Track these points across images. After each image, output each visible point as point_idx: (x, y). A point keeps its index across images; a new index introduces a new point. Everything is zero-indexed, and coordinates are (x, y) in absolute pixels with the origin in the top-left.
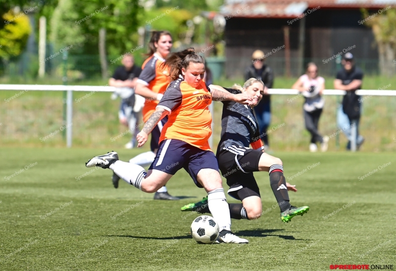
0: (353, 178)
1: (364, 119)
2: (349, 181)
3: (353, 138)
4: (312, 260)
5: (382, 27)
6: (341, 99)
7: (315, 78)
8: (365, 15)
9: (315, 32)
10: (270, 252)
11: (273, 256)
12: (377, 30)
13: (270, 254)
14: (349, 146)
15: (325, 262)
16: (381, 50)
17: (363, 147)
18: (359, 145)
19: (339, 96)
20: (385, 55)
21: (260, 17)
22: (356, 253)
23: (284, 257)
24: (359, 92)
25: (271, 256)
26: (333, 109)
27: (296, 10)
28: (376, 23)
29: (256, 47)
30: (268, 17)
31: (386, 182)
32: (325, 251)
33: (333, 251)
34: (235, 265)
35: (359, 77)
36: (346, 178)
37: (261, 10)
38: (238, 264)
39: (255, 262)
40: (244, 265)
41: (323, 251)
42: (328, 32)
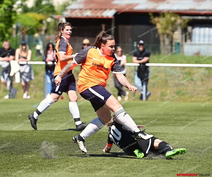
0: (144, 117)
1: (150, 81)
2: (141, 119)
3: (144, 93)
4: (118, 167)
5: (161, 24)
6: (137, 68)
7: (121, 55)
8: (152, 17)
9: (121, 27)
10: (93, 162)
11: (95, 165)
12: (158, 26)
13: (93, 164)
14: (141, 98)
15: (126, 169)
16: (161, 39)
17: (149, 98)
18: (147, 97)
19: (135, 66)
20: (164, 41)
21: (88, 17)
22: (146, 163)
23: (101, 165)
24: (147, 65)
25: (93, 165)
26: (132, 74)
27: (109, 14)
28: (158, 22)
29: (85, 37)
30: (93, 17)
31: (164, 119)
32: (126, 162)
33: (131, 162)
34: (71, 170)
35: (148, 55)
36: (140, 117)
37: (88, 14)
38: (73, 170)
39: (83, 169)
40: (76, 170)
41: (125, 162)
42: (129, 27)
